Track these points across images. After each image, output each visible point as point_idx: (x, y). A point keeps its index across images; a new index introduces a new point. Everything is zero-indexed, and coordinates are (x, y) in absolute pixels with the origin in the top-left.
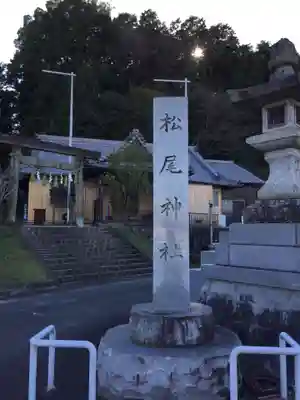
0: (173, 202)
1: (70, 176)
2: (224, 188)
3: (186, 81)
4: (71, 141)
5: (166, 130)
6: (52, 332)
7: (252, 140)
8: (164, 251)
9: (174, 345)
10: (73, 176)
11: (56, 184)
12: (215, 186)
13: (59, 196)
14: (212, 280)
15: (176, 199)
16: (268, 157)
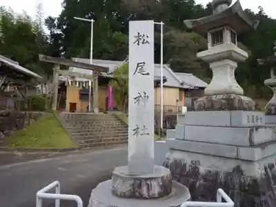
0: (143, 95)
1: (90, 83)
2: (186, 90)
3: (162, 23)
4: (91, 61)
5: (138, 44)
6: (57, 186)
7: (200, 55)
8: (136, 130)
9: (141, 197)
10: (92, 83)
11: (81, 87)
12: (181, 89)
13: (84, 95)
14: (172, 149)
15: (145, 94)
16: (211, 66)
